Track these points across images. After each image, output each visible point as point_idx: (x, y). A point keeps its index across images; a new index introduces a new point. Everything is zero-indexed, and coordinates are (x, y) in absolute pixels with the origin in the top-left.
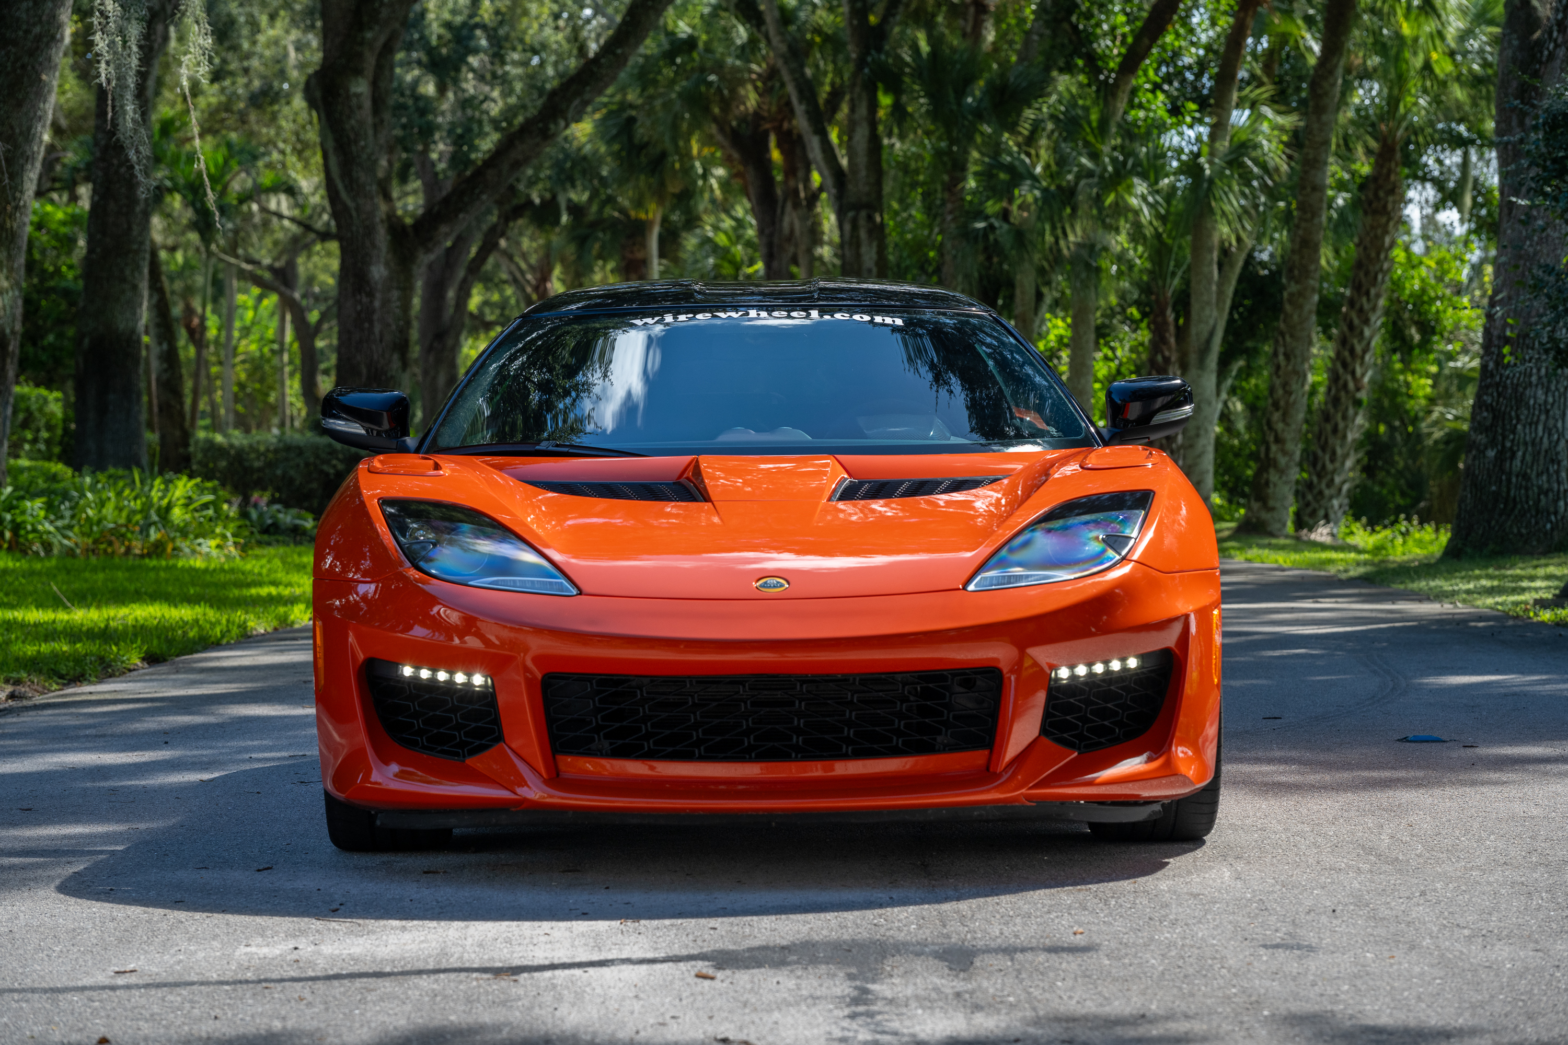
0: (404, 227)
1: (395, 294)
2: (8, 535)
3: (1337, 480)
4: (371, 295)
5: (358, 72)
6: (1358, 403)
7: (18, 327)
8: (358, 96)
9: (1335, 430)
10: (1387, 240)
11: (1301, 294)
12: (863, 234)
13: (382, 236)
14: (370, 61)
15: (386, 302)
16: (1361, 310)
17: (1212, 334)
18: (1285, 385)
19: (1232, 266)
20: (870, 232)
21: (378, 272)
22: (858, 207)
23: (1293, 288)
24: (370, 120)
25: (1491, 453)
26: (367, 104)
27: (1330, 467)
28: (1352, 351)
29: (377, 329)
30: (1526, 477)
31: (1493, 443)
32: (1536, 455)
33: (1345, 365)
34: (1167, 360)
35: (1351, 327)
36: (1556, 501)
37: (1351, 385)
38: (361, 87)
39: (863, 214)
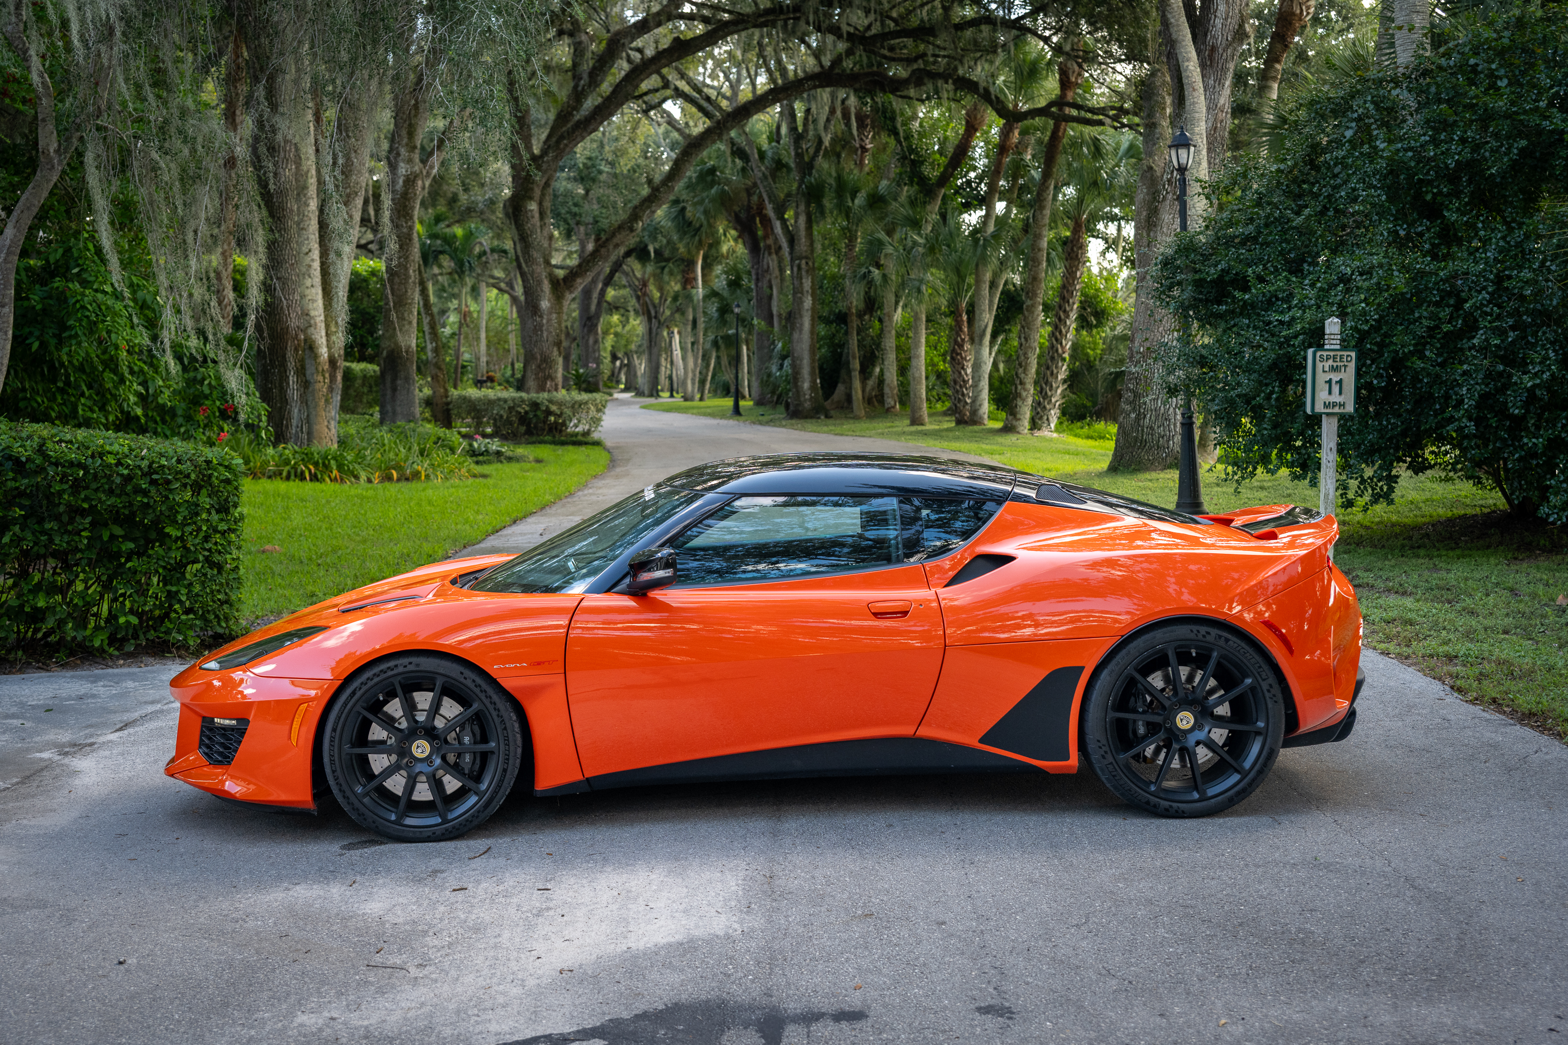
0: (558, 281)
1: (554, 316)
2: (335, 472)
3: (1053, 400)
4: (541, 317)
5: (531, 198)
6: (1064, 360)
7: (342, 352)
8: (532, 211)
9: (1052, 374)
10: (1078, 274)
11: (1033, 306)
12: (804, 273)
13: (546, 286)
14: (537, 192)
15: (549, 320)
16: (1065, 311)
17: (986, 327)
18: (1025, 354)
19: (997, 287)
20: (807, 271)
21: (545, 304)
22: (800, 258)
23: (1029, 302)
24: (538, 224)
25: (1133, 416)
26: (537, 215)
27: (1049, 393)
28: (1061, 332)
29: (545, 335)
30: (1152, 428)
31: (1134, 410)
32: (1157, 416)
33: (1057, 340)
34: (963, 340)
35: (1060, 319)
36: (1168, 441)
37: (1060, 351)
38: (533, 206)
39: (804, 262)
